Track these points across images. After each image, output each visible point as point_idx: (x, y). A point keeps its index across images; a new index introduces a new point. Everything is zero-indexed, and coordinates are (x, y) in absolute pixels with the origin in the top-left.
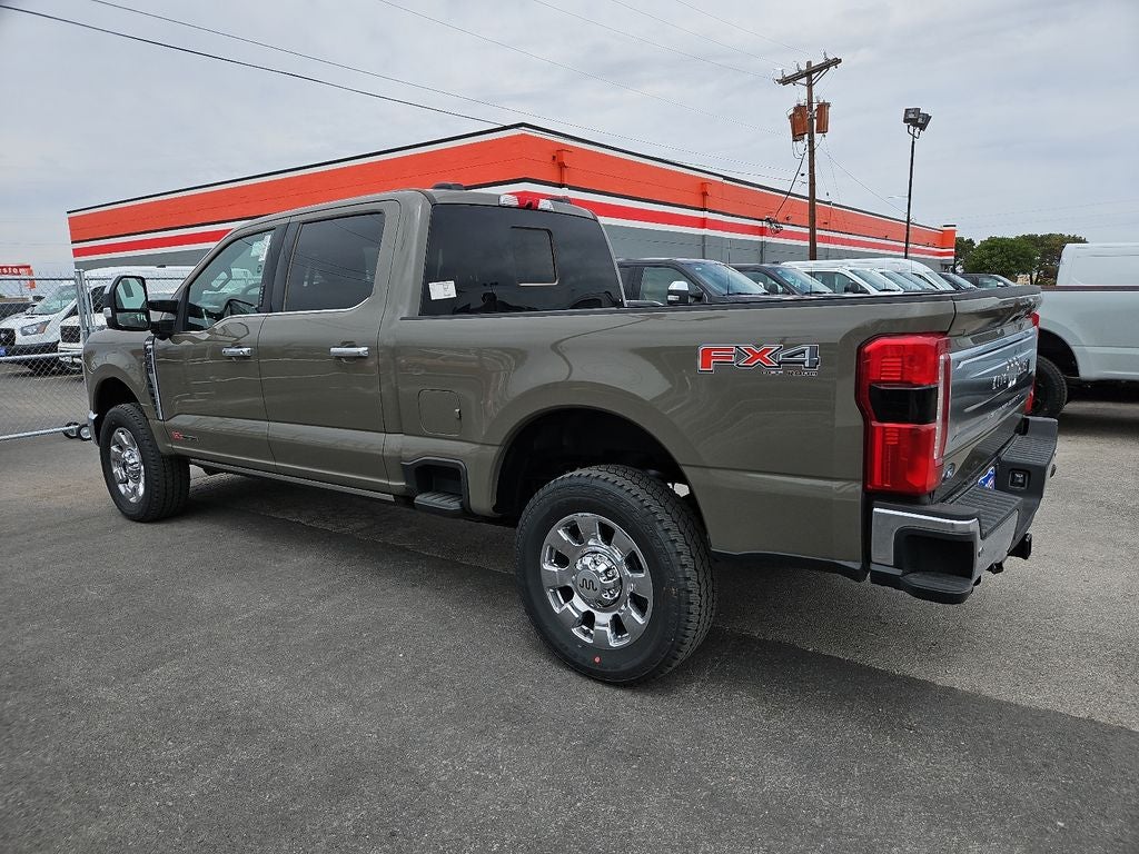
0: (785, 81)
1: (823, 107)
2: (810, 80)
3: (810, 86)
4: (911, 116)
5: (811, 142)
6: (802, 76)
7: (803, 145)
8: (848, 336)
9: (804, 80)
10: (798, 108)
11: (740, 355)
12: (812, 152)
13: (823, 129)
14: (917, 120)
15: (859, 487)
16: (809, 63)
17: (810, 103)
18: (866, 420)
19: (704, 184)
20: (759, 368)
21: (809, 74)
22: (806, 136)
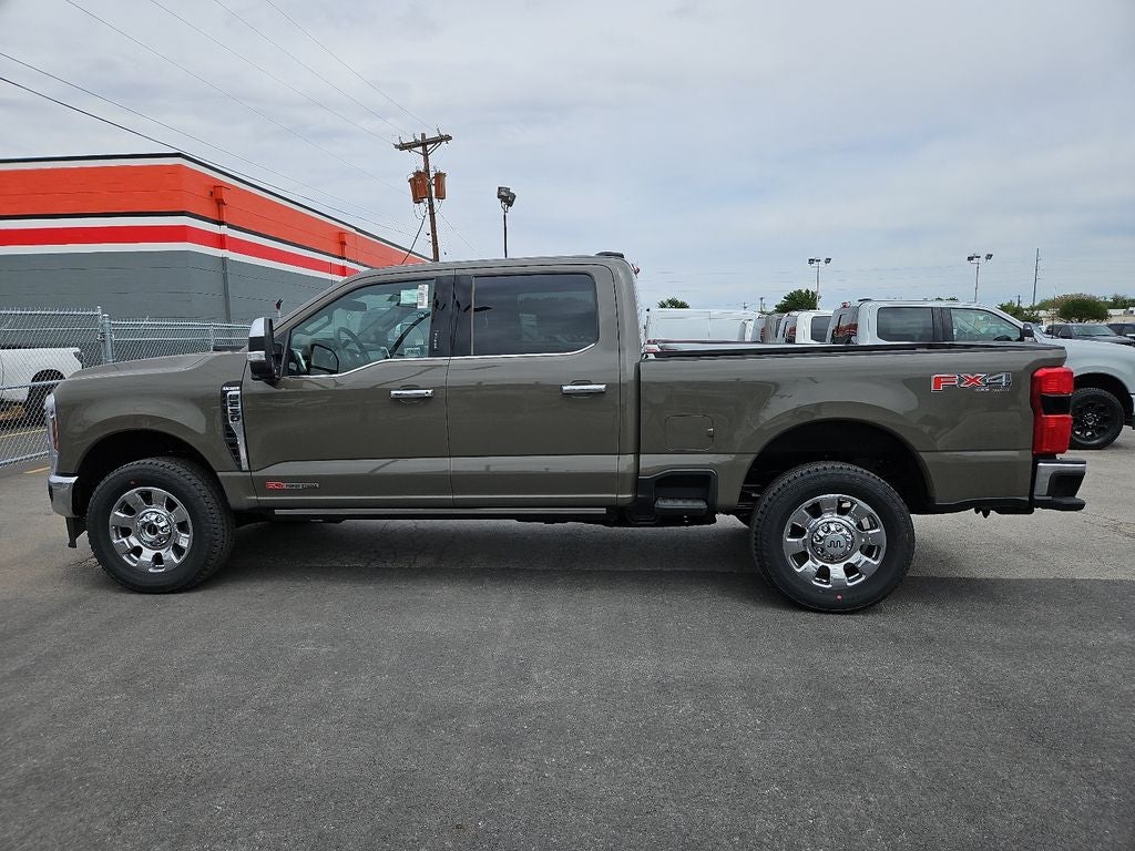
0: (403, 147)
1: (440, 177)
2: (425, 149)
3: (426, 155)
4: (503, 193)
5: (431, 206)
6: (419, 145)
7: (423, 206)
8: (1027, 368)
9: (420, 149)
10: (418, 174)
11: (961, 381)
12: (432, 215)
13: (441, 195)
14: (507, 198)
15: (1030, 452)
16: (423, 135)
17: (427, 170)
18: (1036, 413)
19: (342, 234)
20: (974, 387)
21: (424, 144)
22: (426, 200)
